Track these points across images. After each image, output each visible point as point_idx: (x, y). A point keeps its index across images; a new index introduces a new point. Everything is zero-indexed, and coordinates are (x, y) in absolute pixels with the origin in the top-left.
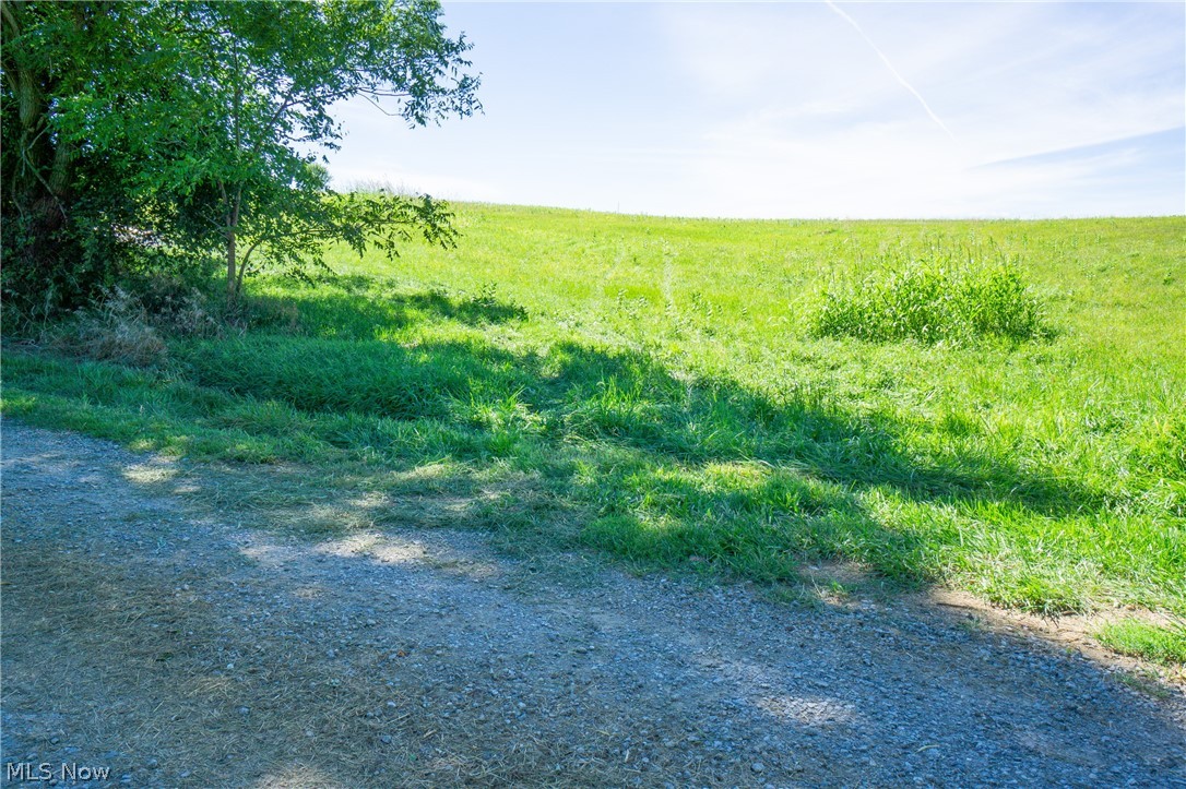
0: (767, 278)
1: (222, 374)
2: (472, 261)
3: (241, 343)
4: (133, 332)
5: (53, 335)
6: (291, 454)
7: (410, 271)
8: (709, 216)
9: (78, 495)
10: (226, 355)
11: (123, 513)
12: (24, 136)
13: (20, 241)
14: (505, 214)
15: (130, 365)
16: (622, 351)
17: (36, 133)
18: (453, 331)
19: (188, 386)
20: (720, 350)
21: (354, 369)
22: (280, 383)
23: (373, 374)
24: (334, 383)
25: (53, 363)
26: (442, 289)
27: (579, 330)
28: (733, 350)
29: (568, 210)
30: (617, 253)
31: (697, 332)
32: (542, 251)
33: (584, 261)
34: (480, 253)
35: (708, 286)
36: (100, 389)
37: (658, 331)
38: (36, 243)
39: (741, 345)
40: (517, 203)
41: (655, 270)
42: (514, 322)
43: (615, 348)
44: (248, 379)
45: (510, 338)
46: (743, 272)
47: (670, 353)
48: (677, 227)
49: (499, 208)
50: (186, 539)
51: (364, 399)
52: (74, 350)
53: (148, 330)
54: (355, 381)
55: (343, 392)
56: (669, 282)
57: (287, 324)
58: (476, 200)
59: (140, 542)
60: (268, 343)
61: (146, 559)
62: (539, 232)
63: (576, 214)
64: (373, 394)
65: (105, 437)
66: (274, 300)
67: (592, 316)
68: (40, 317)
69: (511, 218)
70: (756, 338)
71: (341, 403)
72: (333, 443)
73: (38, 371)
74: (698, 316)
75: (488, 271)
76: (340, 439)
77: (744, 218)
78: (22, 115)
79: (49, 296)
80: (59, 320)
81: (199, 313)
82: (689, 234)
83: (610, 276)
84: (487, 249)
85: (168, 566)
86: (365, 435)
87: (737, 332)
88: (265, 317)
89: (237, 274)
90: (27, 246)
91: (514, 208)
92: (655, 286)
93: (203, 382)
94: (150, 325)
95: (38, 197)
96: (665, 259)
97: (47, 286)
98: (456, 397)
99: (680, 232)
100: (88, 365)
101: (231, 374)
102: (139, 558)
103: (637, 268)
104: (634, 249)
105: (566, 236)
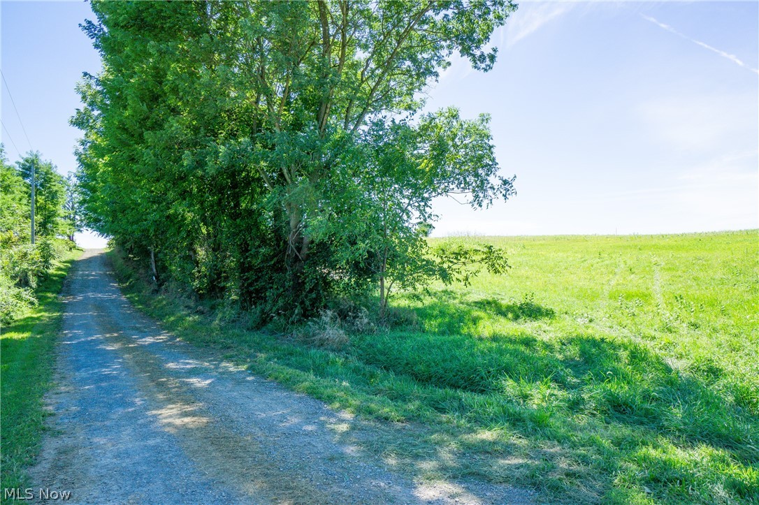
0: (741, 278)
1: (377, 357)
2: (518, 277)
3: (387, 338)
4: (334, 332)
5: (298, 333)
6: (413, 416)
7: (480, 286)
8: (686, 232)
9: (307, 439)
10: (379, 346)
11: (328, 454)
12: (292, 233)
13: (287, 284)
14: (538, 243)
15: (333, 350)
16: (626, 340)
17: (296, 232)
18: (507, 327)
19: (360, 364)
20: (704, 341)
21: (448, 357)
22: (407, 364)
23: (459, 360)
24: (437, 365)
25: (299, 349)
26: (499, 297)
27: (592, 325)
28: (714, 341)
29: (581, 236)
30: (617, 266)
31: (684, 325)
32: (563, 268)
33: (594, 273)
34: (523, 271)
35: (691, 287)
36: (319, 366)
37: (652, 325)
38: (293, 285)
39: (723, 338)
40: (546, 234)
41: (647, 276)
42: (546, 319)
43: (620, 339)
44: (390, 360)
45: (544, 332)
46: (719, 276)
47: (663, 343)
48: (662, 243)
49: (534, 239)
50: (358, 477)
51: (454, 376)
52: (308, 342)
53: (341, 332)
54: (448, 365)
55: (441, 371)
56: (659, 285)
57: (411, 324)
58: (519, 234)
59: (336, 477)
60: (401, 337)
61: (339, 490)
62: (561, 254)
63: (586, 239)
64: (460, 373)
65: (319, 398)
66: (404, 310)
67: (601, 314)
68: (293, 323)
69: (542, 245)
70: (734, 331)
71: (441, 378)
72: (436, 408)
73: (291, 354)
74: (684, 313)
75: (528, 283)
76: (441, 406)
77: (717, 231)
78: (291, 224)
79: (296, 311)
80: (301, 324)
81: (366, 320)
82: (672, 248)
83: (613, 283)
84: (527, 268)
85: (350, 496)
86: (456, 404)
87: (718, 326)
88: (398, 320)
89: (385, 296)
90: (289, 287)
91: (544, 238)
92: (647, 289)
93: (368, 363)
94: (342, 329)
95: (295, 262)
96: (654, 268)
97: (296, 306)
98: (510, 377)
99: (664, 247)
100: (313, 351)
101: (382, 358)
102: (335, 489)
103: (632, 276)
104: (630, 262)
105: (580, 256)
